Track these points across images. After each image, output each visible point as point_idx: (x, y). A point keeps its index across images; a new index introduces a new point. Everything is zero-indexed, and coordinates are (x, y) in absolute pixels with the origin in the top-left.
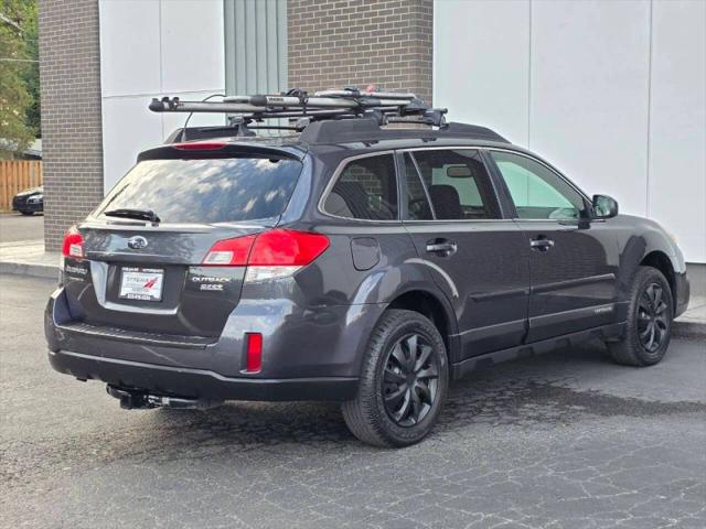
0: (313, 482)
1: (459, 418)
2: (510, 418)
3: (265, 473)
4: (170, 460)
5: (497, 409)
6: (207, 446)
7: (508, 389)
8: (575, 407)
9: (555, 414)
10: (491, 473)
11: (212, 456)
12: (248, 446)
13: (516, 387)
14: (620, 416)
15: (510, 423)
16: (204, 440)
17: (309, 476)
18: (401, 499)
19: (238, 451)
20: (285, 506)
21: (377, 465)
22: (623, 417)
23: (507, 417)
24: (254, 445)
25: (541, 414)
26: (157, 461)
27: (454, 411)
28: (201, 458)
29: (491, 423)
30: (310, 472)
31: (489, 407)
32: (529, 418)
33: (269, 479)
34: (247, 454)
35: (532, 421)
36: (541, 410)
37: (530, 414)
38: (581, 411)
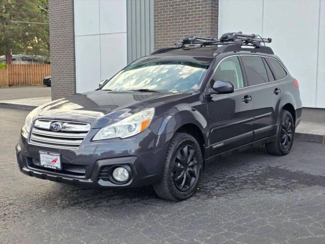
0: (167, 223)
1: (236, 186)
2: (262, 186)
3: (142, 216)
4: (94, 207)
5: (255, 181)
6: (114, 199)
7: (259, 170)
8: (293, 180)
9: (284, 184)
10: (258, 219)
11: (116, 205)
12: (134, 200)
13: (261, 169)
14: (316, 186)
15: (262, 189)
16: (113, 196)
17: (164, 219)
18: (212, 235)
19: (128, 203)
20: (152, 238)
21: (198, 213)
22: (318, 186)
23: (260, 186)
24: (137, 199)
25: (277, 184)
26: (88, 208)
27: (233, 182)
28: (110, 206)
29: (253, 189)
30: (164, 216)
31: (250, 180)
32: (272, 187)
33: (144, 220)
34: (133, 205)
35: (273, 188)
36: (277, 182)
37: (272, 184)
38: (296, 183)
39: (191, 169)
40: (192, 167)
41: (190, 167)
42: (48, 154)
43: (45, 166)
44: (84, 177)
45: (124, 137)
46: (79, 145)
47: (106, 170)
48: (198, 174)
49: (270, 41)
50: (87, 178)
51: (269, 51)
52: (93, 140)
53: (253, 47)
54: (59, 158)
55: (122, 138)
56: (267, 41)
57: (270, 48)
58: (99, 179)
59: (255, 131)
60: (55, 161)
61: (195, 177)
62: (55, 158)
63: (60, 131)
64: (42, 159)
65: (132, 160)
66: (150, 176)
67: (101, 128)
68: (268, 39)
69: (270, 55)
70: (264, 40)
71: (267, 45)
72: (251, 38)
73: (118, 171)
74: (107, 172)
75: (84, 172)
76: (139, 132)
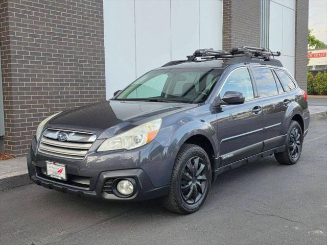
39: (199, 183)
40: (201, 181)
41: (198, 180)
42: (54, 164)
43: (51, 176)
44: (88, 189)
45: (130, 148)
46: (83, 156)
47: (111, 183)
48: (205, 192)
49: (279, 54)
50: (91, 190)
51: (278, 64)
52: (98, 151)
53: (263, 60)
54: (64, 168)
55: (128, 149)
56: (276, 54)
57: (279, 61)
58: (102, 192)
59: (265, 141)
60: (60, 171)
61: (201, 193)
62: (60, 168)
63: (66, 141)
64: (48, 168)
65: (137, 173)
66: (156, 189)
67: (106, 139)
68: (277, 52)
69: (279, 68)
70: (273, 53)
71: (276, 58)
72: (260, 51)
73: (123, 183)
74: (111, 184)
75: (89, 184)
76: (145, 143)
